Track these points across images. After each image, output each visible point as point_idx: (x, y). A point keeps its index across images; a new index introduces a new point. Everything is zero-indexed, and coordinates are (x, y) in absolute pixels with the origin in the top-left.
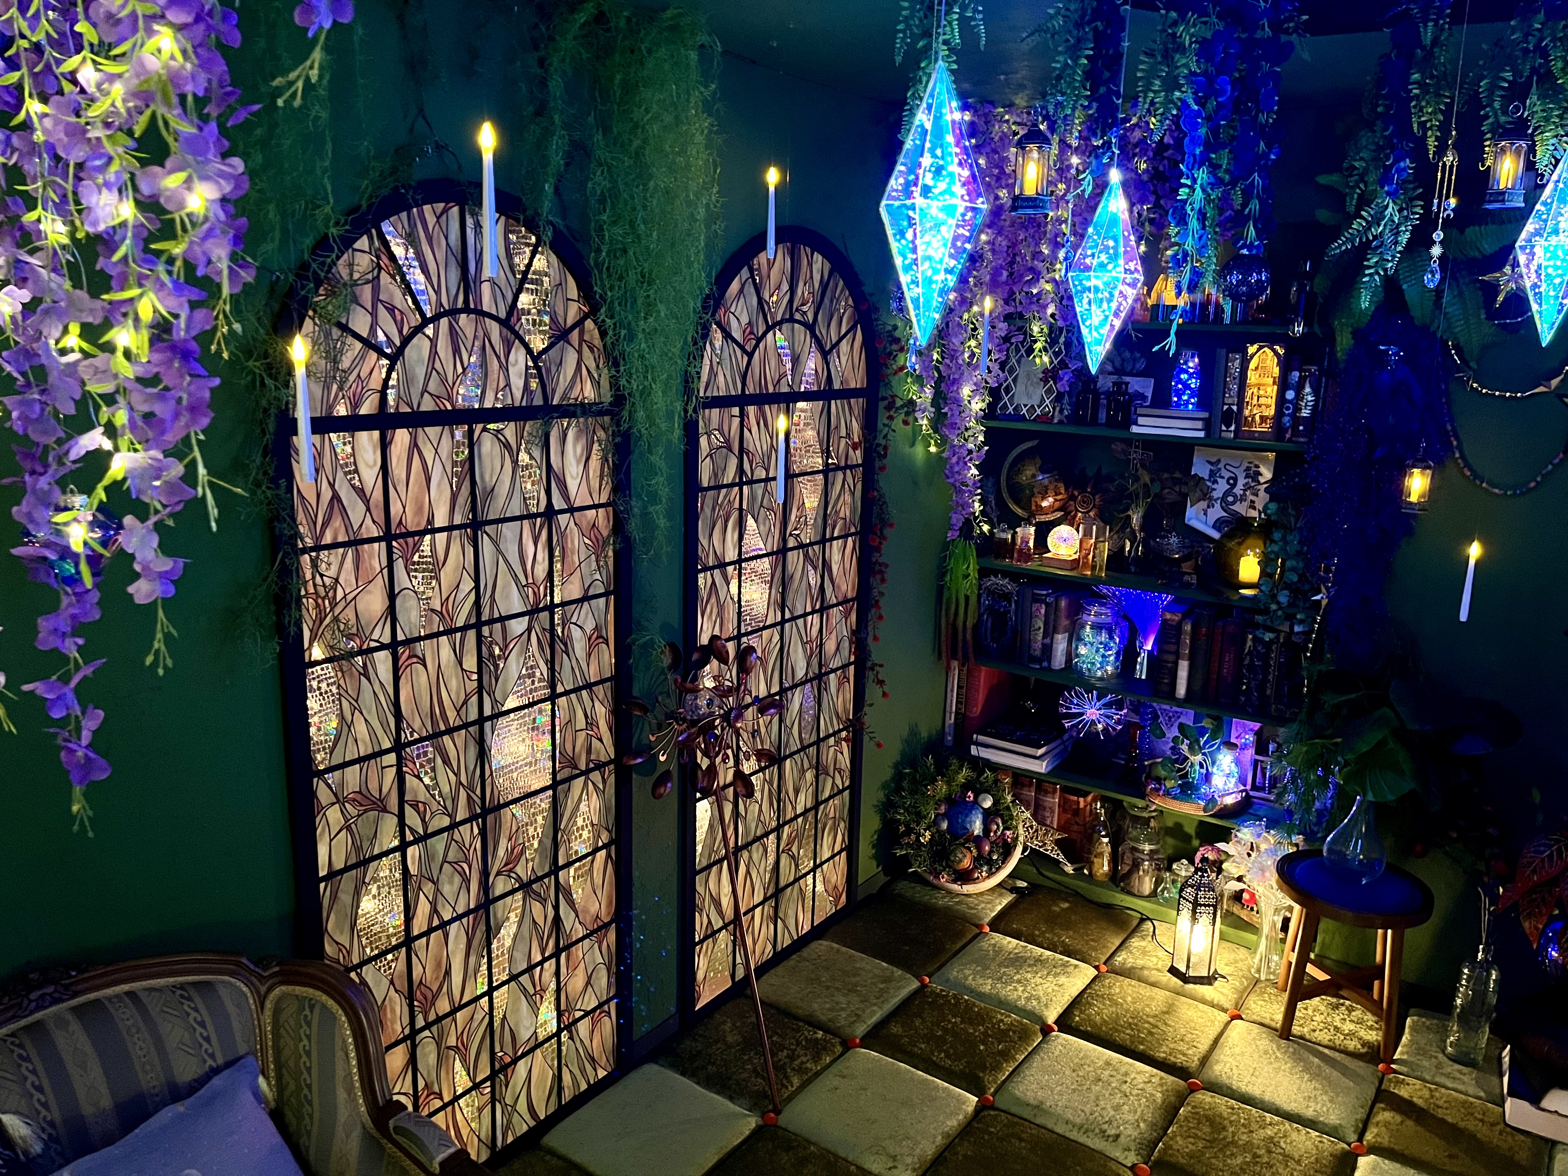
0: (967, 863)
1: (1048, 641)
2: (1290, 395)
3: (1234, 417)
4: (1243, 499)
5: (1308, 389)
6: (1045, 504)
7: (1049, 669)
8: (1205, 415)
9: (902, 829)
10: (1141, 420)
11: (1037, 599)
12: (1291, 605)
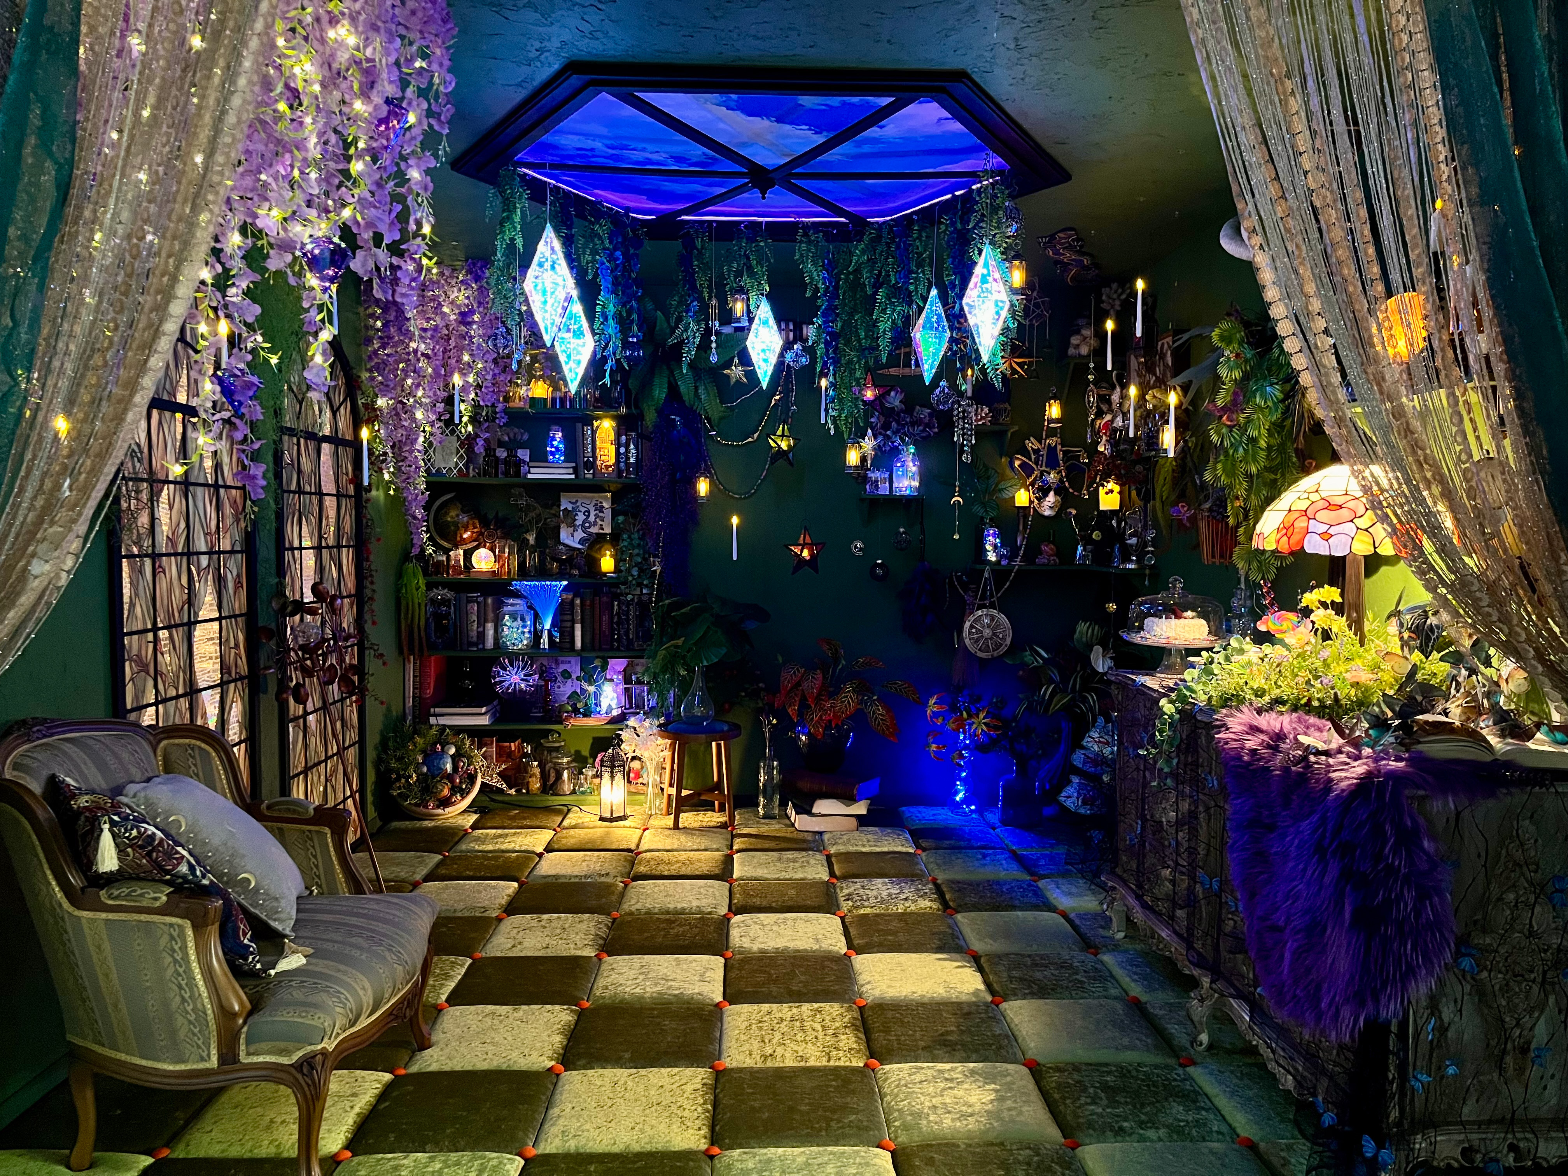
0: (446, 792)
1: (481, 629)
2: (622, 450)
3: (591, 465)
4: (595, 523)
5: (632, 446)
6: (465, 536)
7: (484, 649)
8: (573, 465)
9: (394, 776)
10: (532, 470)
11: (470, 601)
12: (639, 576)
